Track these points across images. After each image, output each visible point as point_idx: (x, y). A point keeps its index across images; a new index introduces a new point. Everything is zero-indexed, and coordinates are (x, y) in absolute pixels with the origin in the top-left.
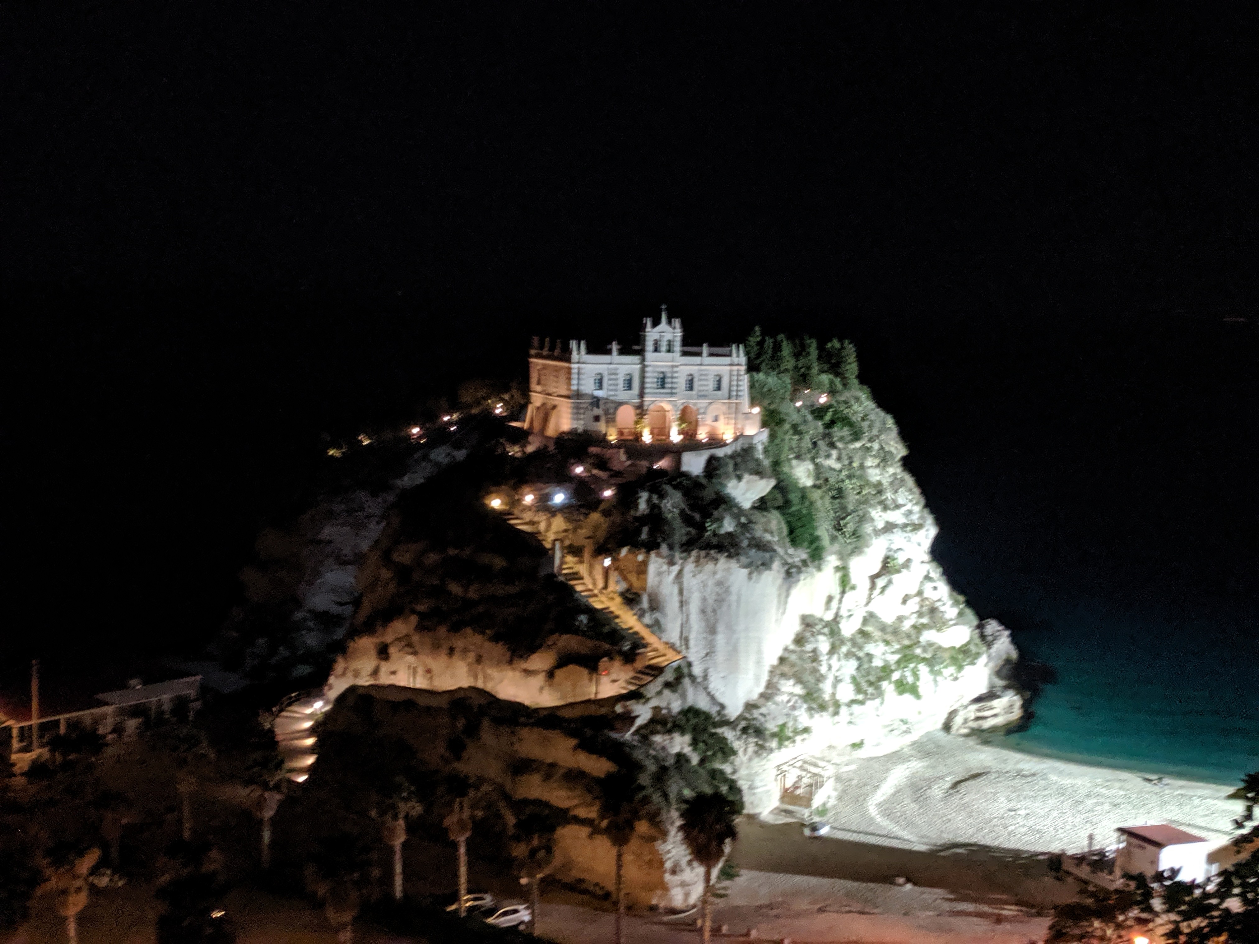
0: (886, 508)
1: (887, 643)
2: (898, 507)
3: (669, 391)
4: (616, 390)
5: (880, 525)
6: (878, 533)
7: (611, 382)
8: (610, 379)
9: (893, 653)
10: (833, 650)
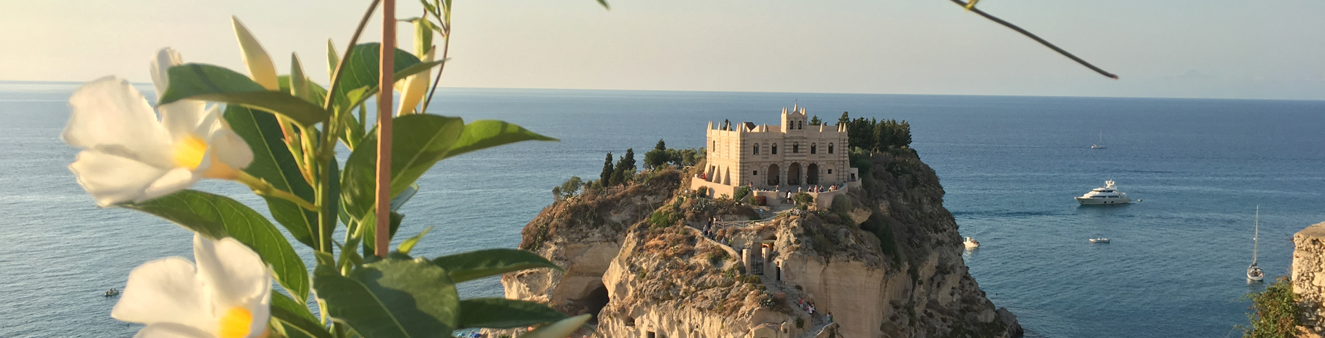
0: (936, 232)
1: (944, 320)
2: (945, 230)
3: (801, 154)
4: (768, 154)
5: (934, 241)
6: (934, 248)
7: (764, 149)
8: (763, 147)
9: (949, 327)
10: (912, 323)
